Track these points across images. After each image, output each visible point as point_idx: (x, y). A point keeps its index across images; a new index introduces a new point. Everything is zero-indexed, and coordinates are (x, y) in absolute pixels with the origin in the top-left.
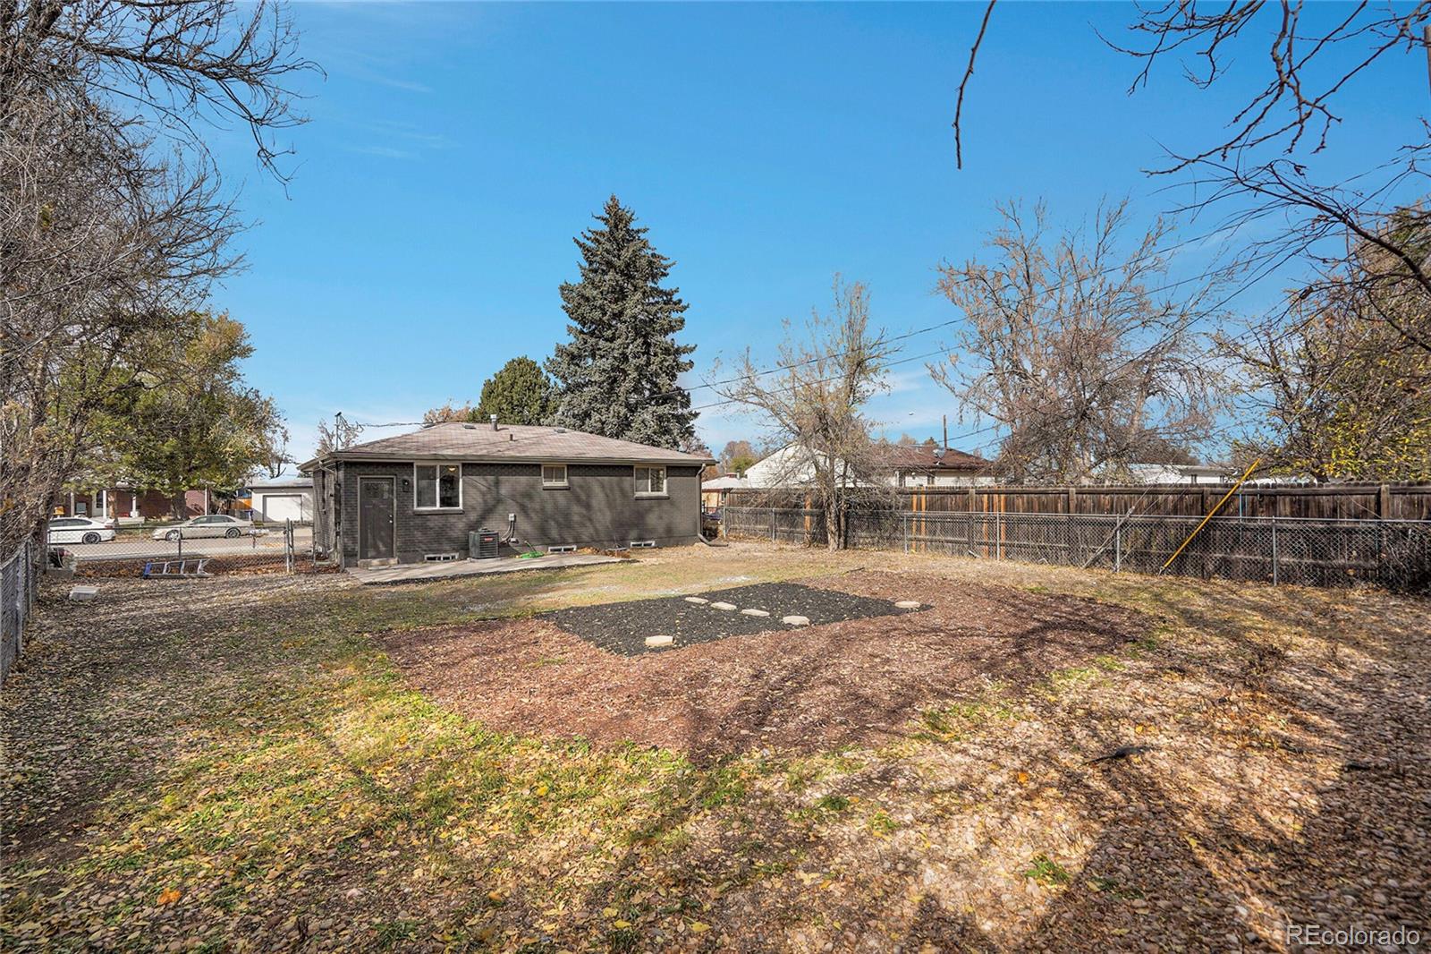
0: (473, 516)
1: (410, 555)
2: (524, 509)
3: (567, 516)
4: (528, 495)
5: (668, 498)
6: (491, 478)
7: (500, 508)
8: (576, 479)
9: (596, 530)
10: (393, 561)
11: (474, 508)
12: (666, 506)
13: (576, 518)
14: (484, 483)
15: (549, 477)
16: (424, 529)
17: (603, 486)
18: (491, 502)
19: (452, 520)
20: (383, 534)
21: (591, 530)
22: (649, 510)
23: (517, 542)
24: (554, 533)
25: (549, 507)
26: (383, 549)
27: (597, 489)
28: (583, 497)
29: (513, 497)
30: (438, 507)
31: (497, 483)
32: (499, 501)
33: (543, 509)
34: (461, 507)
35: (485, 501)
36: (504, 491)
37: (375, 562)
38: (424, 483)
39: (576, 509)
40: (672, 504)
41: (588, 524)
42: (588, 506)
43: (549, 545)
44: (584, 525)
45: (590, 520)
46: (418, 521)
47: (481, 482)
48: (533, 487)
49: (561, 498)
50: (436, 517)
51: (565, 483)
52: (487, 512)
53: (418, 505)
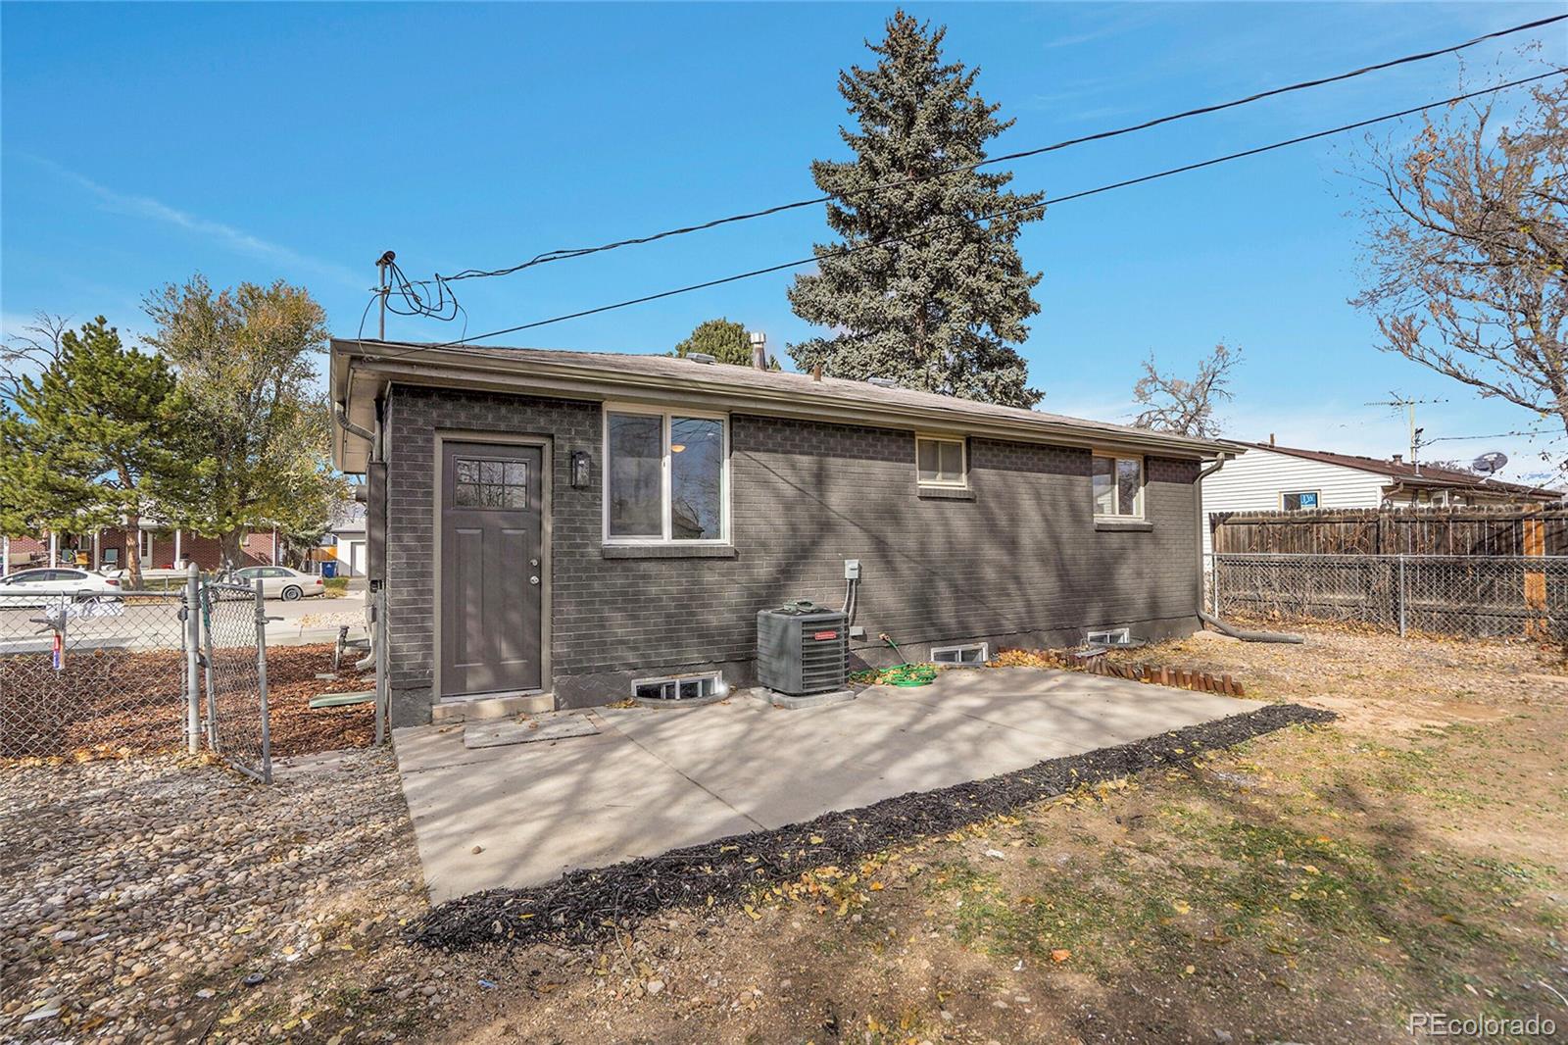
0: (764, 568)
1: (596, 682)
2: (882, 550)
3: (971, 568)
4: (891, 513)
5: (1148, 530)
6: (805, 461)
7: (829, 548)
8: (987, 475)
9: (1028, 604)
10: (542, 702)
11: (764, 545)
12: (1147, 547)
13: (990, 574)
14: (788, 473)
15: (930, 467)
16: (632, 602)
17: (1038, 496)
18: (807, 529)
19: (710, 576)
20: (514, 617)
21: (1019, 605)
22: (1119, 556)
23: (863, 638)
24: (947, 614)
25: (937, 545)
26: (513, 663)
27: (1027, 505)
28: (1003, 521)
29: (858, 518)
30: (666, 539)
31: (821, 479)
32: (825, 526)
33: (923, 549)
34: (726, 540)
35: (794, 528)
36: (838, 498)
37: (492, 706)
38: (630, 466)
39: (991, 552)
40: (1156, 541)
41: (1012, 587)
42: (1012, 545)
43: (929, 642)
44: (1003, 592)
45: (1017, 579)
46: (618, 579)
47: (785, 471)
48: (900, 489)
49: (960, 521)
50: (664, 568)
51: (960, 484)
52: (798, 559)
53: (616, 529)
